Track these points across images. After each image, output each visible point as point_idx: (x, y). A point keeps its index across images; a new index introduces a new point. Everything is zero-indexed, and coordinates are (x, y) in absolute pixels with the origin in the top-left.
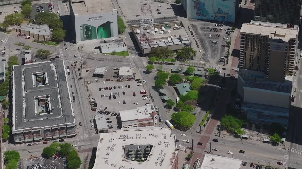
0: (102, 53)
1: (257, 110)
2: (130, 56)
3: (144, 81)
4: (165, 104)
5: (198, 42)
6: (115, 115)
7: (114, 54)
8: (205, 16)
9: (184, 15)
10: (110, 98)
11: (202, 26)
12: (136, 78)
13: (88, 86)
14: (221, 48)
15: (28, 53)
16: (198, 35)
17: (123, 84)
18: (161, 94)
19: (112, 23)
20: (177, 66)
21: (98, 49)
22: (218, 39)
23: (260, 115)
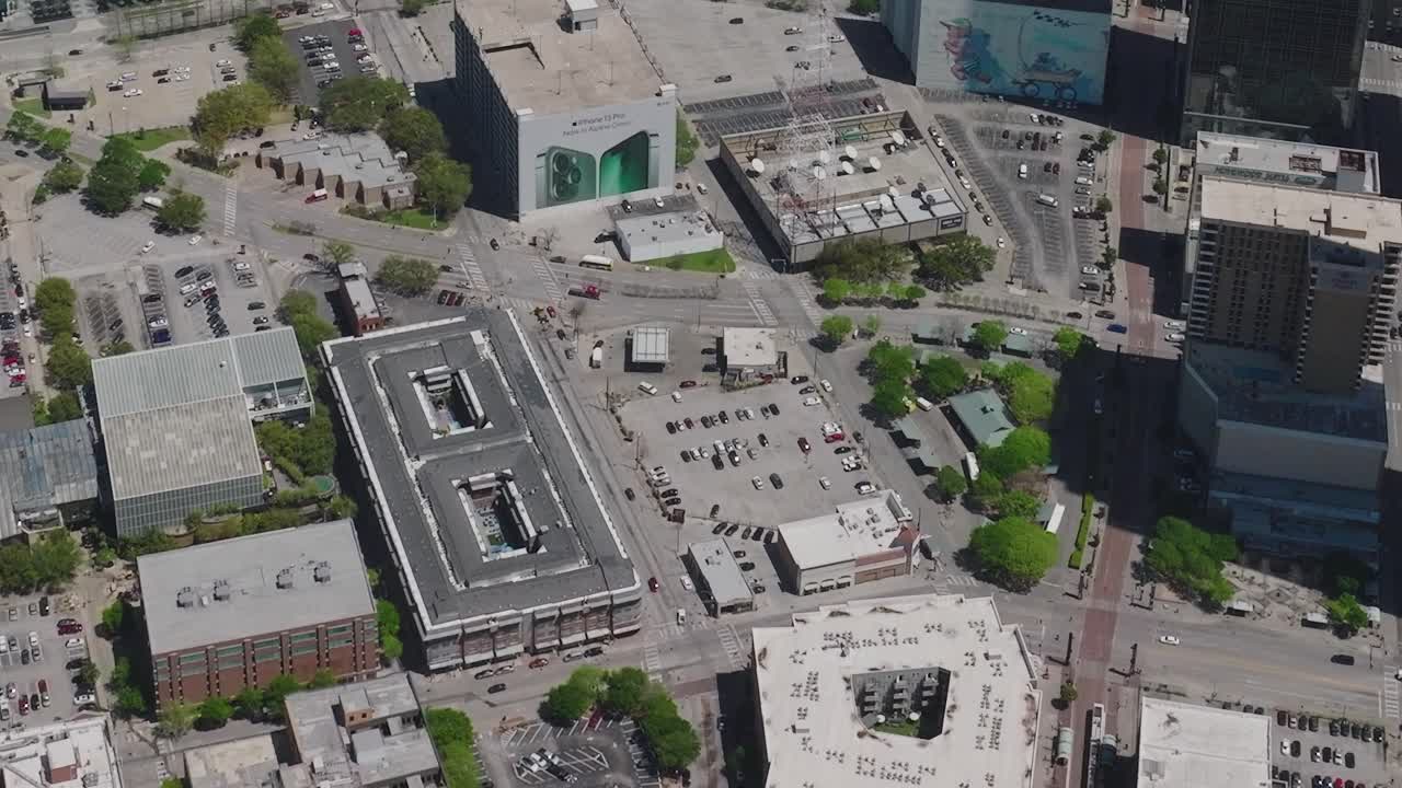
0: (629, 260)
1: (1268, 501)
2: (739, 269)
3: (823, 385)
4: (928, 480)
5: (981, 198)
6: (757, 537)
7: (676, 263)
8: (988, 82)
9: (902, 69)
10: (718, 463)
11: (982, 124)
12: (793, 372)
13: (619, 412)
14: (1075, 225)
15: (355, 277)
16: (979, 172)
17: (749, 400)
18: (901, 440)
19: (656, 135)
20: (930, 314)
21: (610, 244)
22: (1053, 182)
23: (1277, 519)
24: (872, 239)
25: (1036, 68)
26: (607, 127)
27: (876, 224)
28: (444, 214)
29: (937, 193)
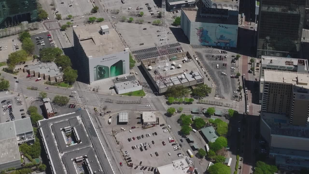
0: (118, 94)
1: (285, 155)
2: (146, 95)
3: (168, 126)
4: (196, 152)
5: (207, 73)
6: (152, 170)
7: (130, 94)
8: (208, 42)
9: (186, 40)
10: (141, 150)
11: (207, 54)
12: (161, 123)
13: (116, 136)
14: (231, 80)
15: (47, 102)
16: (206, 66)
17: (149, 131)
18: (189, 141)
19: (124, 61)
20: (195, 106)
21: (113, 90)
22: (225, 69)
23: (288, 160)
24: (180, 86)
25: (220, 39)
26: (112, 59)
27: (181, 82)
28: (71, 83)
29: (196, 73)
